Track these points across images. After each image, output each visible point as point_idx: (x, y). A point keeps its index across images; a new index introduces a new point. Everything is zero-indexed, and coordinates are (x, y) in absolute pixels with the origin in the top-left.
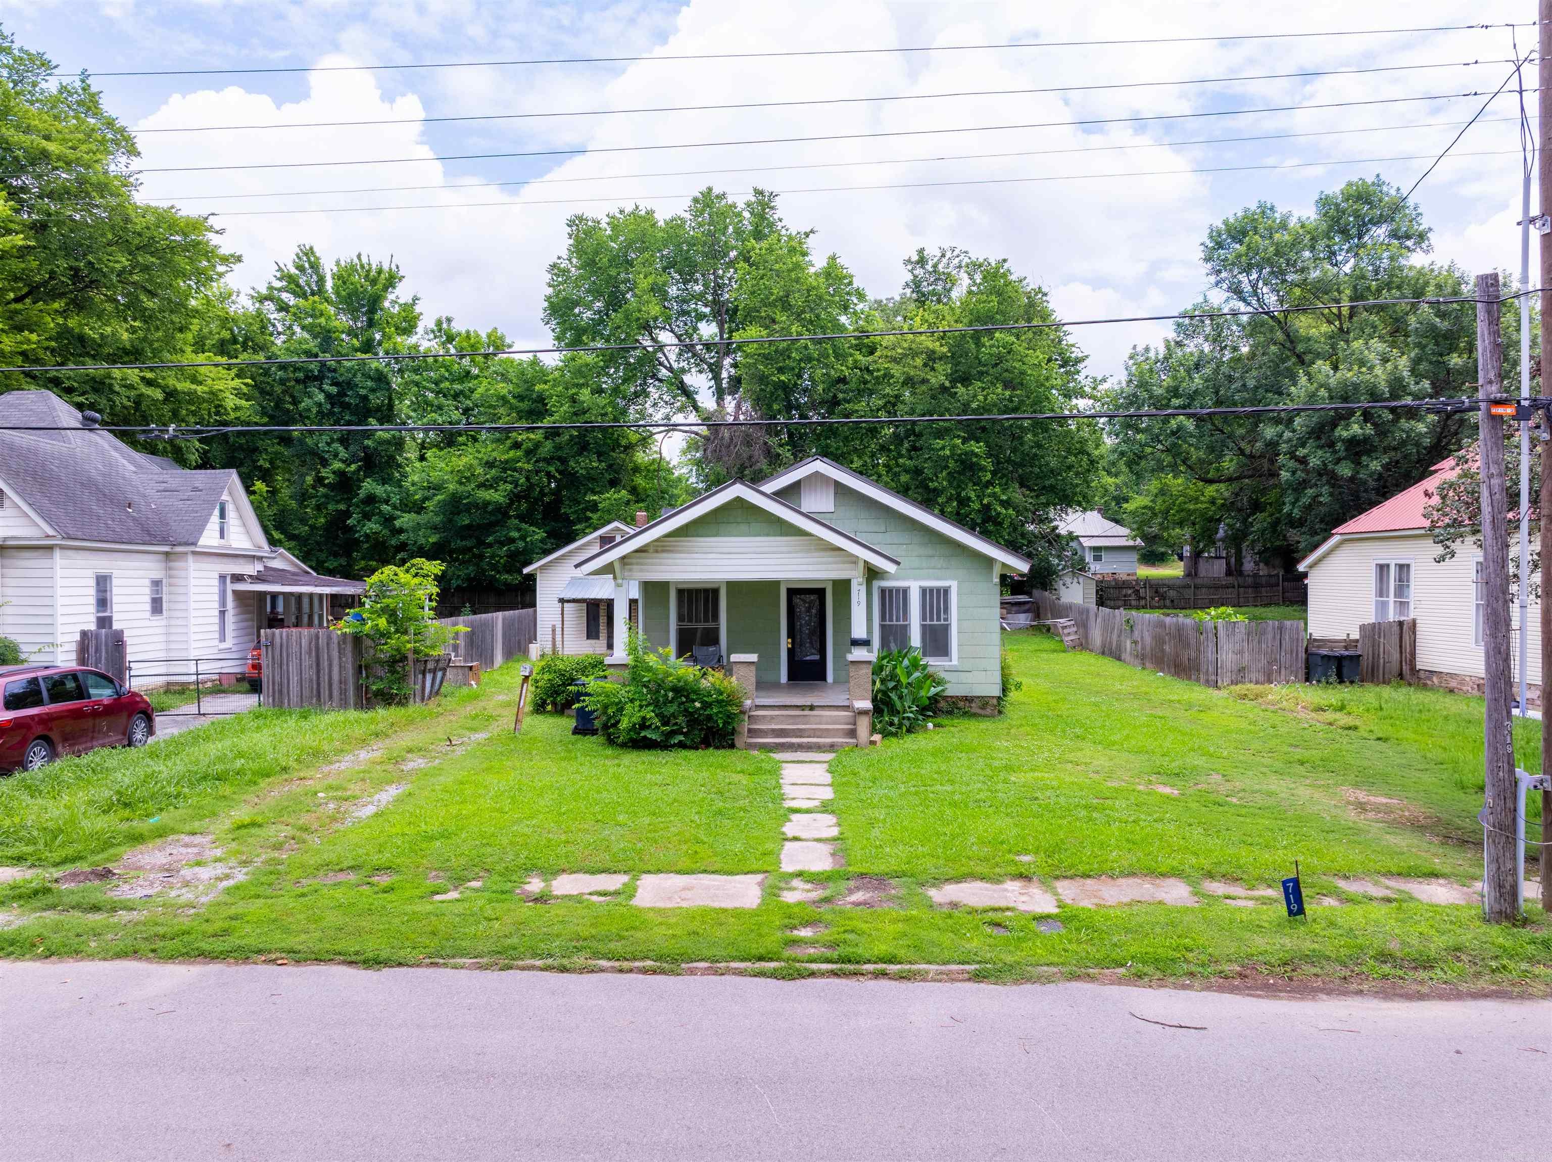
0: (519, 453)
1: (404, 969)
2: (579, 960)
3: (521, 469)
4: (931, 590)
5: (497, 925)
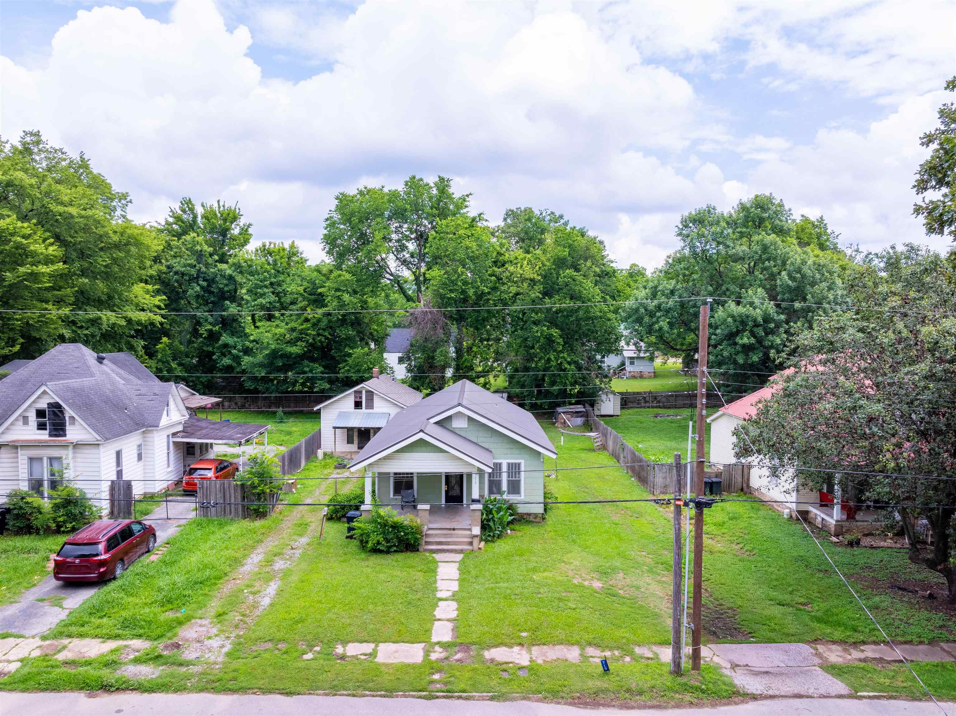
0: (309, 325)
1: (300, 696)
2: (360, 692)
3: (311, 334)
4: (512, 464)
5: (329, 674)
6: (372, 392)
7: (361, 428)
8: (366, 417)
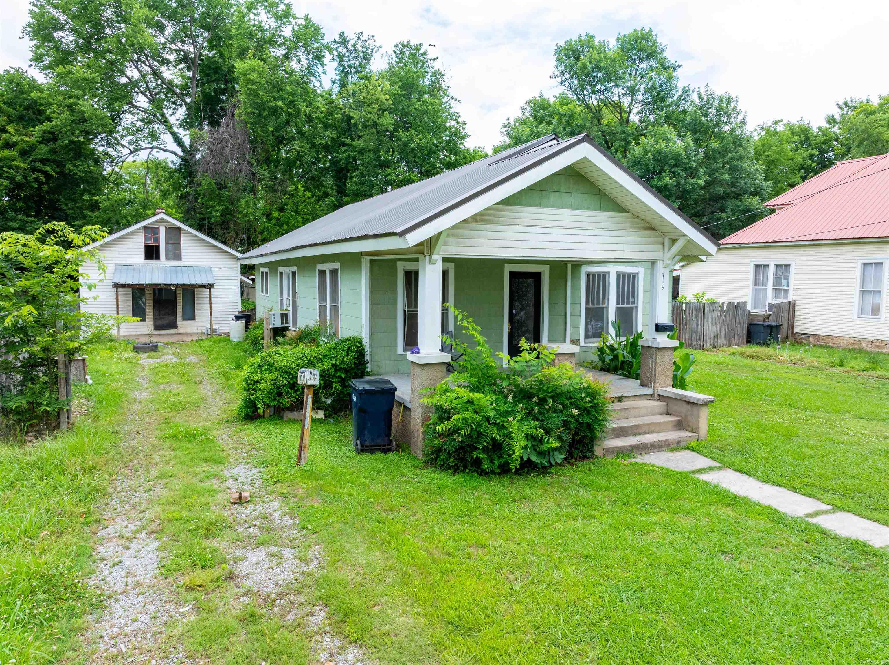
3: (18, 167)
4: (624, 276)
6: (179, 229)
7: (170, 285)
8: (170, 271)
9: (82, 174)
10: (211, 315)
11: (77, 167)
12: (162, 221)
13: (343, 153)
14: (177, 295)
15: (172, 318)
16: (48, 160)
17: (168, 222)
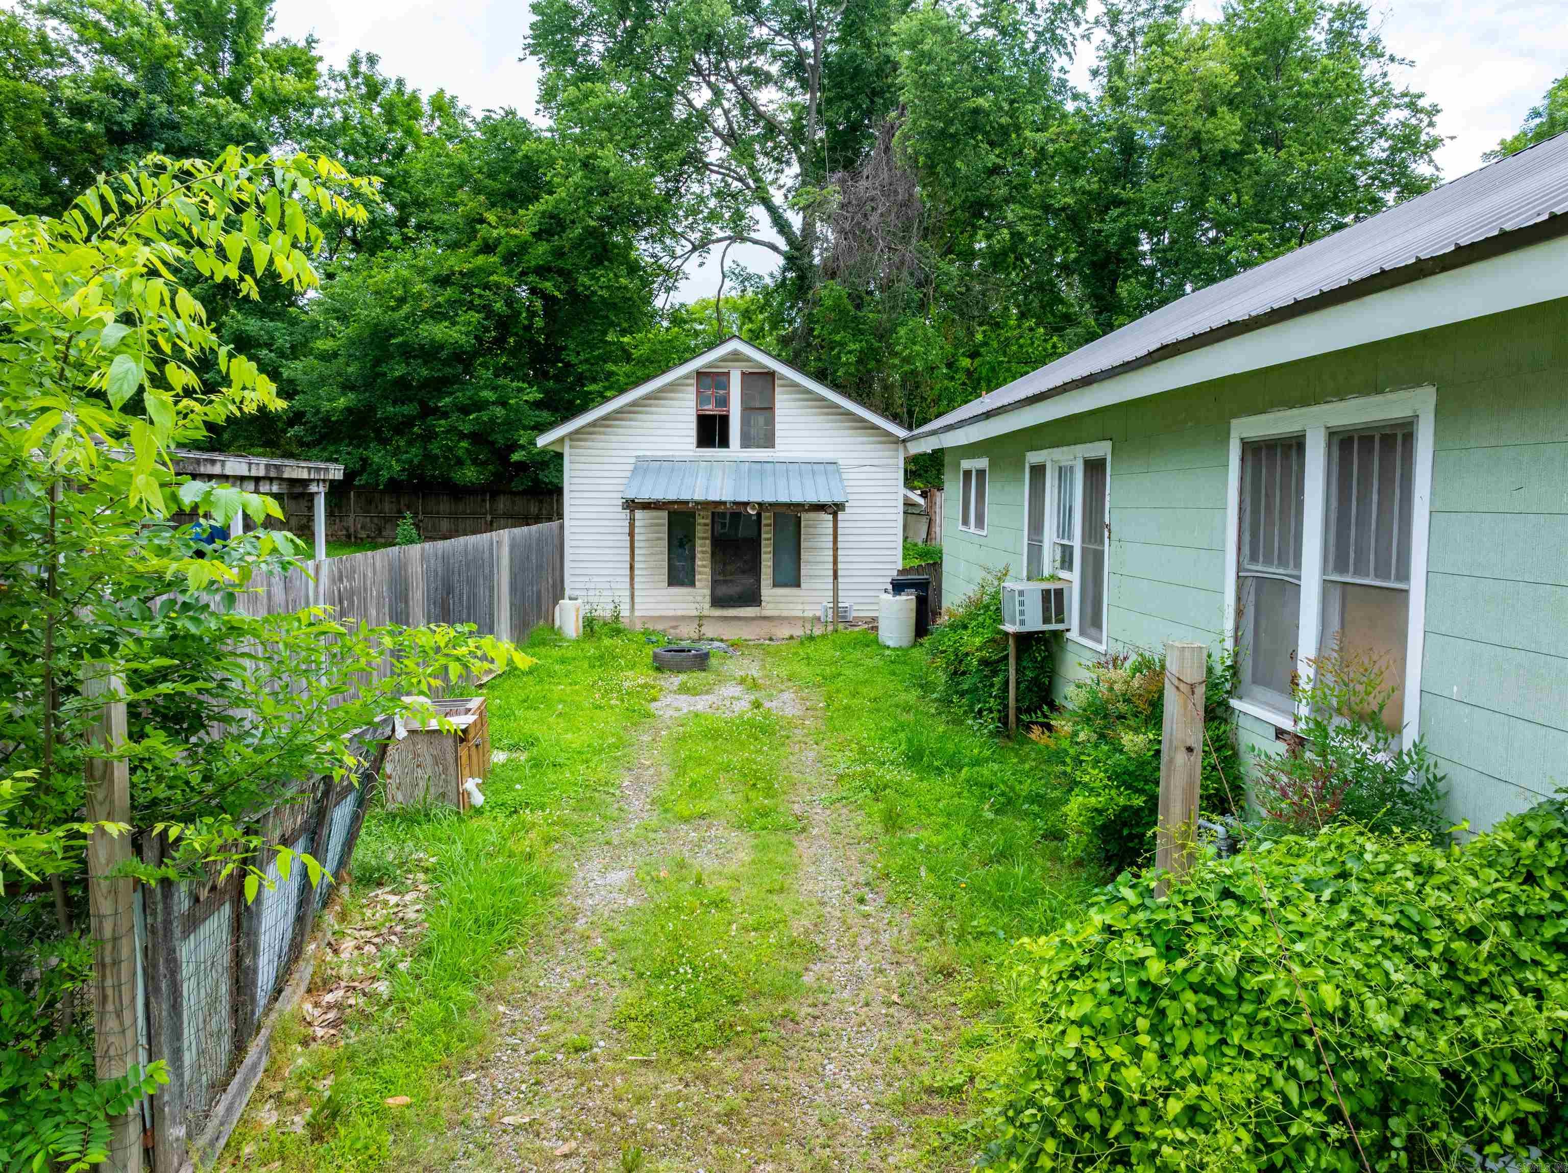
0: (493, 259)
6: (771, 375)
7: (746, 504)
8: (750, 471)
9: (604, 293)
10: (835, 576)
11: (598, 279)
12: (736, 356)
13: (1114, 221)
14: (764, 529)
15: (749, 581)
16: (549, 270)
17: (748, 359)
